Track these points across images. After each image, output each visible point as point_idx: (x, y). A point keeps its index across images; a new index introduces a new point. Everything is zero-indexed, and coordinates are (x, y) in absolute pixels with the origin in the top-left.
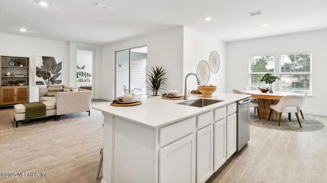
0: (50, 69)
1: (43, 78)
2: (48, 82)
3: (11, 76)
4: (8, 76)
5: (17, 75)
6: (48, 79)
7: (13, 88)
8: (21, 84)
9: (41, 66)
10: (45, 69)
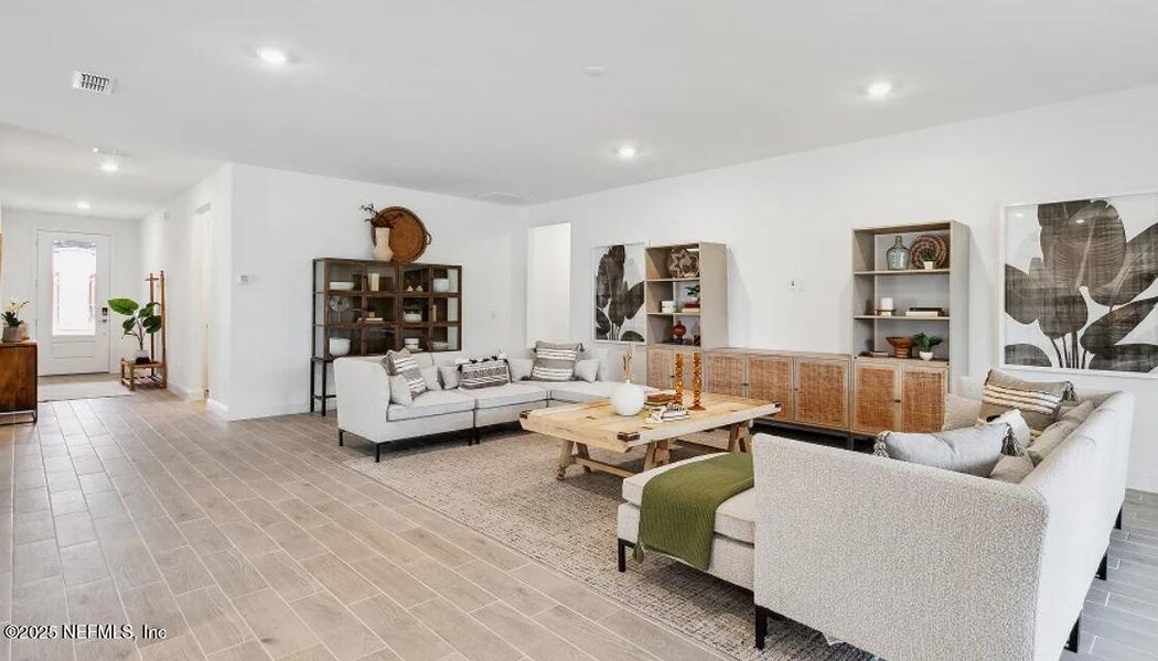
0: (1086, 277)
1: (1043, 324)
2: (1069, 349)
3: (893, 312)
4: (884, 315)
5: (912, 309)
6: (1069, 336)
7: (891, 367)
8: (923, 354)
9: (1035, 261)
10: (1051, 277)
